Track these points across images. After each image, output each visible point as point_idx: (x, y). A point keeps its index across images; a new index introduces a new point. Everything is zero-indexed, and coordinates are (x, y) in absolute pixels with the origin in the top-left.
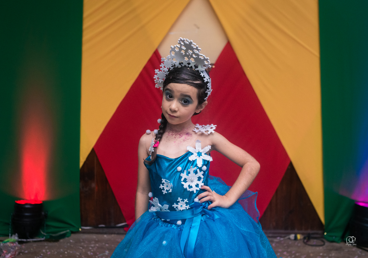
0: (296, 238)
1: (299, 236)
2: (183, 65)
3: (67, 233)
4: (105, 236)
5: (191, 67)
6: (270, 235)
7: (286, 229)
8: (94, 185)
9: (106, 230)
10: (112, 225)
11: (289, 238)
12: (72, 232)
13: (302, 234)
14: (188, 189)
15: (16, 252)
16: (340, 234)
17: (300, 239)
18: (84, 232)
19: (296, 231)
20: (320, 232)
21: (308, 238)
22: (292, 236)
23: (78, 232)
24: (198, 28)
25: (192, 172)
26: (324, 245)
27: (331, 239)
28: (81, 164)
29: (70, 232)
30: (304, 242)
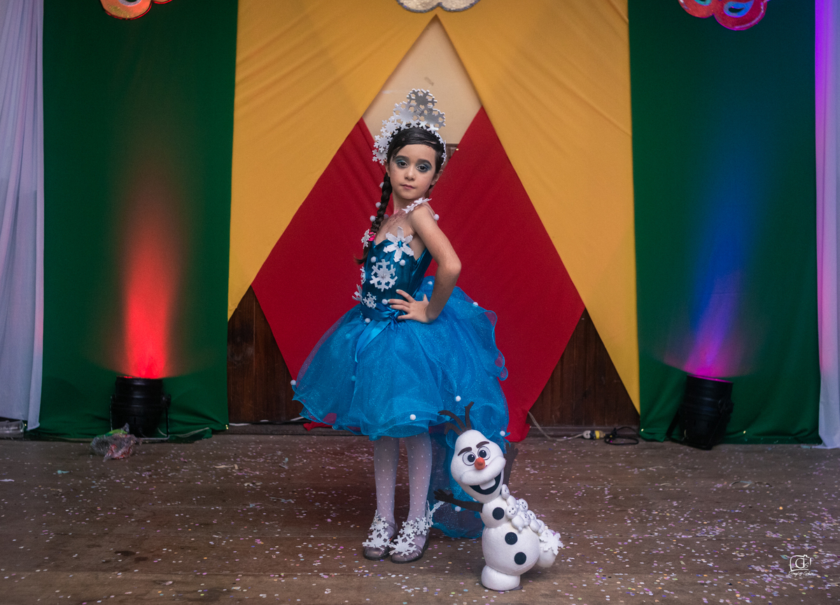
0: (593, 437)
1: (598, 434)
2: (411, 127)
3: (206, 431)
4: (271, 437)
5: (422, 127)
6: (552, 433)
7: (578, 423)
8: (251, 351)
9: (271, 428)
10: (283, 419)
11: (582, 437)
12: (214, 432)
13: (604, 431)
14: (376, 286)
15: (129, 450)
16: (665, 428)
17: (600, 438)
18: (234, 432)
19: (594, 427)
20: (635, 427)
21: (610, 439)
22: (587, 434)
23: (223, 431)
24: (432, 84)
25: (385, 267)
26: (637, 443)
27: (651, 437)
28: (230, 314)
29: (211, 431)
30: (606, 442)
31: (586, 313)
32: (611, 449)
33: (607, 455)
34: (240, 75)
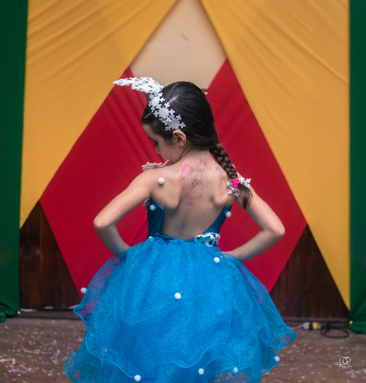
0: (311, 328)
1: (315, 325)
3: (1, 316)
4: (53, 321)
7: (299, 315)
8: (38, 252)
9: (54, 314)
10: (64, 306)
11: (302, 328)
12: (8, 316)
13: (320, 322)
17: (317, 330)
18: (25, 316)
19: (312, 318)
20: (344, 320)
21: (327, 328)
22: (306, 325)
23: (15, 316)
24: (187, 39)
26: (347, 336)
27: (358, 329)
28: (22, 223)
29: (5, 316)
30: (321, 333)
31: (307, 228)
32: (327, 342)
33: (324, 350)
34: (31, 30)
